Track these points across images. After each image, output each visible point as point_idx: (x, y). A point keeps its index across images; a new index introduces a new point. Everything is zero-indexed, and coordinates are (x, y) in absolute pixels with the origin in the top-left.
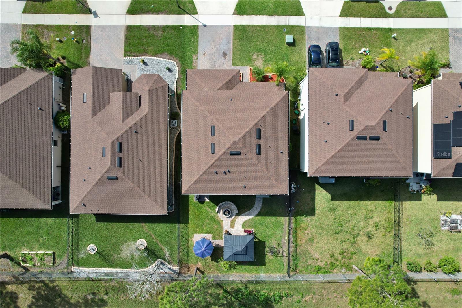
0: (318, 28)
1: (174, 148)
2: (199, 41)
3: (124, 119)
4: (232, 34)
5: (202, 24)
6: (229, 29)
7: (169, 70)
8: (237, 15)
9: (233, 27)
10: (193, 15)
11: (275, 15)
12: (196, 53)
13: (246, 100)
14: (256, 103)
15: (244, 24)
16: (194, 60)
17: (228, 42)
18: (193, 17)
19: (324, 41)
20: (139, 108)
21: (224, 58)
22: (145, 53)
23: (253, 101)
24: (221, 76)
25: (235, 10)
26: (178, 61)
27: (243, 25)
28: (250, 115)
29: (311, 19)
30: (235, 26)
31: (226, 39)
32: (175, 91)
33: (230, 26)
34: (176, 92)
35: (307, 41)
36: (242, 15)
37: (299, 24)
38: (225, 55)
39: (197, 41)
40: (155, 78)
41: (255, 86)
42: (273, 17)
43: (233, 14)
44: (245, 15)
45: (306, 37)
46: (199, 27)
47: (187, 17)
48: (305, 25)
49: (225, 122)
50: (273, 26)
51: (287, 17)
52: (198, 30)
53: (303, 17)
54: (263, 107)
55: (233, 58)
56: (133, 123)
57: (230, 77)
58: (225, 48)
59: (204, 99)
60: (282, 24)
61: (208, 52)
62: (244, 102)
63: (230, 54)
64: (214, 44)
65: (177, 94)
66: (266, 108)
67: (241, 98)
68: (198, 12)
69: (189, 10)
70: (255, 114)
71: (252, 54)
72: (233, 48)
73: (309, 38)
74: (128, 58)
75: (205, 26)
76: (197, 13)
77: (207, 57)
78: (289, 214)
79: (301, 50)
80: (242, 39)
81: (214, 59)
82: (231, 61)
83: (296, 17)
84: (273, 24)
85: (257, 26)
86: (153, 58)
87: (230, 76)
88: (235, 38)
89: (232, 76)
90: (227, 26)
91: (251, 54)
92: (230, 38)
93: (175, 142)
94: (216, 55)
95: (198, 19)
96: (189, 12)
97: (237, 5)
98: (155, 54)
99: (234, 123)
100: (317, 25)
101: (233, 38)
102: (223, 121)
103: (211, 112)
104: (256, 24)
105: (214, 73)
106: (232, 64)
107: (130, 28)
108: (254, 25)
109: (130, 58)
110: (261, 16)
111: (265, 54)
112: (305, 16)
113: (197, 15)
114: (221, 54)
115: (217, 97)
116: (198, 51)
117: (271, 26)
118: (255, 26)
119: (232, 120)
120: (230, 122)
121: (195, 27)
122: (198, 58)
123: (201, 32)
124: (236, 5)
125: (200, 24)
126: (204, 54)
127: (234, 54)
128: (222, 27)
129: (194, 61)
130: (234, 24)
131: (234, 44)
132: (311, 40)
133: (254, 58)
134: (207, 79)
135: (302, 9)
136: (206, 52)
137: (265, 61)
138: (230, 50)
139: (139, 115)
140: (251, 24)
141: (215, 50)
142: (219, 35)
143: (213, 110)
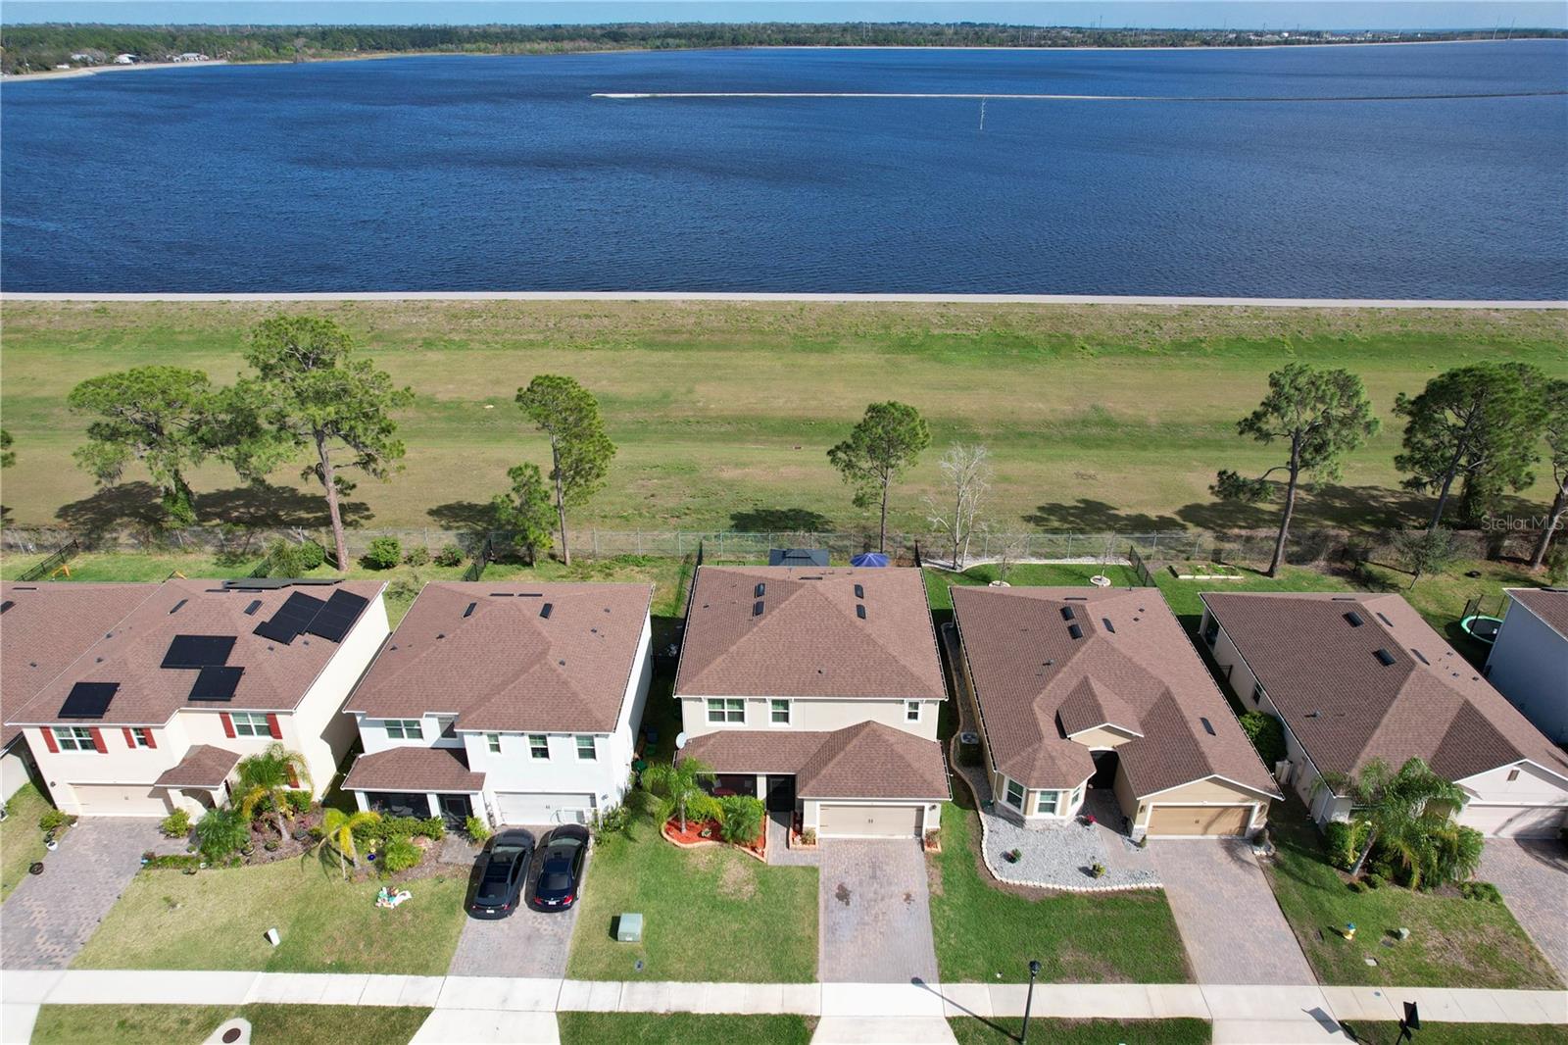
2: (931, 934)
4: (821, 956)
5: (927, 988)
6: (832, 970)
7: (1012, 858)
8: (802, 1016)
9: (820, 976)
10: (965, 1014)
11: (666, 1014)
12: (936, 902)
13: (783, 671)
14: (759, 665)
15: (779, 987)
16: (939, 883)
17: (832, 929)
18: (964, 1009)
19: (511, 935)
20: (1057, 712)
21: (845, 886)
22: (1099, 900)
25: (812, 1031)
26: (990, 883)
27: (783, 981)
28: (778, 637)
29: (537, 1003)
30: (810, 979)
31: (841, 938)
33: (828, 980)
34: (980, 812)
35: (571, 933)
36: (785, 1017)
37: (587, 984)
38: (843, 895)
39: (935, 932)
41: (757, 762)
42: (674, 1009)
43: (818, 1018)
44: (775, 1016)
45: (569, 946)
46: (936, 976)
47: (987, 1012)
48: (566, 981)
49: (835, 620)
50: (674, 978)
51: (622, 1009)
52: (939, 966)
53: (565, 1009)
54: (744, 655)
55: (818, 888)
56: (1060, 675)
57: (824, 772)
58: (843, 914)
60: (644, 987)
61: (898, 903)
62: (790, 667)
63: (826, 896)
64: (879, 924)
66: (738, 653)
67: (797, 677)
68: (947, 1025)
69: (981, 1031)
70: (764, 639)
71: (756, 897)
72: (816, 913)
73: (561, 943)
74: (1147, 886)
75: (916, 981)
76: (951, 1021)
77: (899, 891)
79: (598, 909)
80: (787, 939)
81: (875, 885)
82: (821, 876)
83: (591, 1010)
84: (678, 985)
85: (733, 980)
86: (1070, 888)
88: (812, 942)
89: (820, 777)
90: (838, 981)
91: (759, 896)
92: (827, 942)
94: (872, 895)
95: (945, 1001)
96: (980, 1024)
98: (1066, 897)
99: (815, 620)
100: (522, 982)
101: (817, 943)
102: (838, 624)
103: (868, 644)
104: (737, 984)
106: (821, 871)
108: (745, 981)
109: (1141, 886)
110: (717, 1013)
111: (715, 897)
112: (559, 1010)
113: (949, 1015)
114: (854, 899)
116: (931, 906)
117: (685, 980)
118: (742, 980)
119: (820, 625)
120: (823, 620)
121: (947, 976)
122: (927, 890)
123: (929, 963)
125: (936, 987)
126: (908, 897)
127: (814, 897)
128: (858, 977)
129: (939, 880)
130: (814, 985)
131: (815, 926)
132: (555, 935)
133: (750, 888)
134: (889, 766)
135: (561, 1036)
136: (905, 904)
137: (716, 878)
138: (826, 908)
139: (1052, 694)
140: (756, 986)
141: (877, 908)
142: (864, 952)
143: (865, 646)
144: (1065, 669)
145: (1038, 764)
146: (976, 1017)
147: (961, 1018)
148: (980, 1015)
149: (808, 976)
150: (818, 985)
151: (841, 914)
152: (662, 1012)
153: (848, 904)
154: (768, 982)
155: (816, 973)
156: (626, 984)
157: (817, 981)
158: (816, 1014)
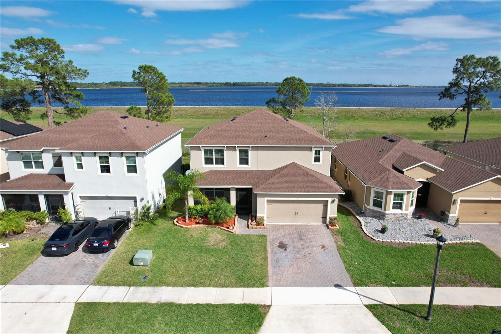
2: (342, 263)
4: (270, 272)
5: (346, 290)
6: (278, 280)
8: (258, 305)
9: (269, 283)
10: (378, 303)
11: (156, 304)
12: (341, 249)
15: (241, 289)
16: (341, 241)
17: (277, 261)
18: (375, 301)
20: (393, 163)
21: (283, 242)
26: (373, 241)
29: (64, 298)
30: (263, 285)
31: (283, 265)
33: (278, 284)
34: (358, 217)
36: (245, 305)
37: (105, 288)
38: (282, 246)
40: (390, 183)
43: (269, 306)
44: (237, 305)
45: (100, 269)
46: (350, 283)
48: (91, 286)
50: (168, 285)
51: (125, 301)
52: (352, 278)
53: (82, 301)
55: (266, 243)
58: (283, 254)
61: (317, 249)
63: (271, 247)
64: (307, 258)
67: (253, 138)
68: (365, 309)
72: (266, 254)
73: (96, 267)
75: (337, 286)
76: (368, 307)
80: (247, 265)
81: (302, 242)
84: (170, 288)
88: (263, 267)
90: (282, 286)
91: (229, 247)
92: (274, 267)
94: (300, 246)
96: (391, 309)
97: (260, 325)
101: (267, 267)
106: (268, 236)
108: (217, 286)
110: (194, 303)
111: (202, 247)
112: (78, 302)
113: (366, 304)
114: (290, 248)
116: (339, 251)
117: (175, 285)
121: (360, 283)
122: (335, 244)
123: (344, 276)
124: (262, 327)
125: (353, 289)
126: (323, 247)
127: (264, 247)
128: (296, 283)
130: (266, 288)
131: (266, 259)
133: (224, 243)
136: (322, 250)
138: (272, 251)
140: (224, 289)
141: (304, 252)
142: (299, 271)
144: (392, 150)
146: (386, 304)
147: (376, 305)
148: (389, 303)
149: (261, 283)
150: (269, 288)
151: (281, 254)
152: (154, 302)
153: (286, 250)
154: (232, 286)
155: (267, 282)
156: (132, 288)
157: (268, 286)
158: (268, 303)
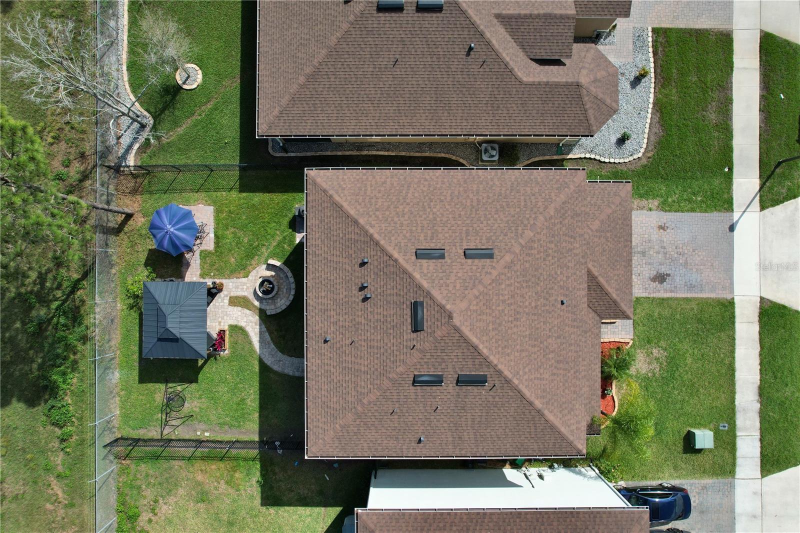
0: (732, 510)
1: (427, 154)
2: (693, 214)
3: (505, 20)
4: (713, 295)
5: (737, 221)
6: (724, 288)
7: (622, 140)
8: (760, 308)
9: (729, 297)
10: (758, 198)
11: (761, 403)
12: (665, 207)
13: (562, 344)
14: (555, 371)
15: (738, 325)
16: (646, 202)
17: (691, 287)
18: (754, 198)
19: (699, 526)
20: (531, 59)
21: (652, 276)
22: (663, 80)
23: (558, 362)
24: (616, 272)
25: (771, 302)
26: (644, 161)
27: (733, 323)
28: (524, 354)
29: (755, 493)
30: (731, 304)
31: (698, 280)
32: (570, 156)
33: (731, 289)
34: (568, 157)
35: (697, 481)
36: (760, 321)
37: (739, 461)
38: (661, 278)
39: (693, 210)
40: (608, 101)
41: (592, 358)
42: (757, 398)
43: (762, 299)
44: (760, 327)
45: (708, 481)
46: (728, 214)
47: (756, 183)
48: (737, 477)
49: (503, 286)
51: (757, 434)
52: (720, 211)
53: (759, 472)
54: (544, 391)
55: (654, 298)
56: (494, 42)
57: (614, 296)
58: (677, 279)
59: (564, 229)
60: (740, 421)
61: (667, 237)
62: (559, 337)
63: (662, 292)
64: (686, 252)
65: (563, 160)
66: (543, 397)
67: (567, 328)
68: (766, 211)
69: (771, 188)
70: (527, 370)
71: (664, 346)
72: (677, 299)
73: (706, 487)
74: (650, 39)
75: (732, 228)
76: (763, 208)
77: (655, 235)
78: (265, 444)
79: (675, 468)
80: (699, 321)
81: (651, 253)
82: (644, 295)
83: (759, 454)
84: (737, 396)
85: (734, 358)
86: (651, 100)
87: (618, 295)
88: (704, 304)
89: (618, 300)
90: (732, 284)
91: (663, 343)
92: (702, 291)
93: (443, 155)
94: (660, 256)
95: (747, 210)
96: (765, 189)
97: (784, 307)
98: (659, 106)
99: (503, 311)
100: (738, 509)
101: (702, 298)
102: (507, 282)
103: (532, 248)
104: (736, 355)
105: (625, 254)
107: (725, 40)
108: (734, 349)
109: (650, 44)
110: (759, 367)
111: (663, 378)
112: (760, 476)
113: (758, 209)
114: (664, 270)
115: (570, 264)
116: (670, 211)
117: (733, 392)
118: (732, 352)
119: (510, 305)
120: (504, 301)
121: (728, 205)
122: (653, 212)
123: (716, 218)
124: (787, 305)
125: (736, 216)
126: (662, 228)
127: (662, 301)
128: (729, 271)
129: (644, 202)
130: (736, 301)
131: (687, 300)
132: (699, 493)
133: (654, 351)
134: (609, 235)
135: (780, 470)
136: (668, 231)
137: (646, 379)
138: (671, 291)
139: (514, 58)
140: (737, 342)
141: (673, 253)
142: (709, 264)
143: (534, 252)
144: (488, 35)
145: (600, 96)
146: (760, 190)
147: (761, 201)
148: (758, 188)
149: (729, 305)
150: (735, 297)
152: (759, 405)
153: (669, 275)
154: (734, 333)
155: (727, 300)
156: (738, 434)
157: (733, 299)
158: (759, 299)
